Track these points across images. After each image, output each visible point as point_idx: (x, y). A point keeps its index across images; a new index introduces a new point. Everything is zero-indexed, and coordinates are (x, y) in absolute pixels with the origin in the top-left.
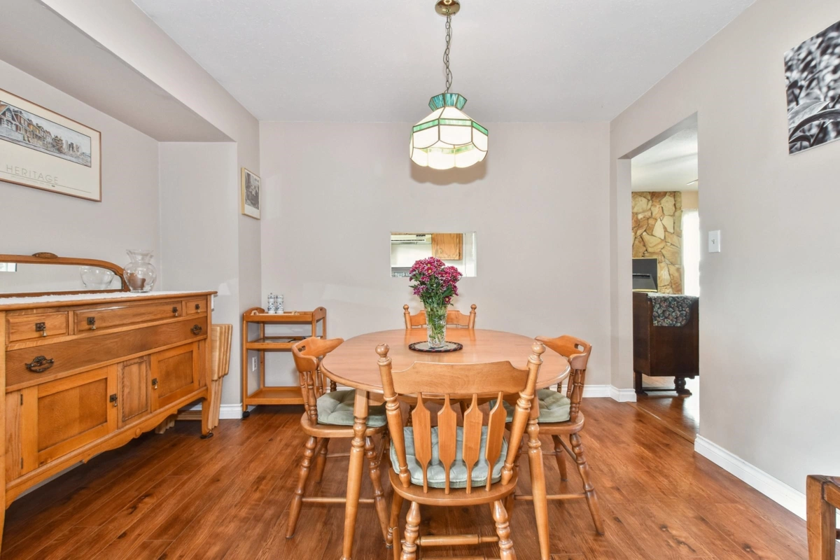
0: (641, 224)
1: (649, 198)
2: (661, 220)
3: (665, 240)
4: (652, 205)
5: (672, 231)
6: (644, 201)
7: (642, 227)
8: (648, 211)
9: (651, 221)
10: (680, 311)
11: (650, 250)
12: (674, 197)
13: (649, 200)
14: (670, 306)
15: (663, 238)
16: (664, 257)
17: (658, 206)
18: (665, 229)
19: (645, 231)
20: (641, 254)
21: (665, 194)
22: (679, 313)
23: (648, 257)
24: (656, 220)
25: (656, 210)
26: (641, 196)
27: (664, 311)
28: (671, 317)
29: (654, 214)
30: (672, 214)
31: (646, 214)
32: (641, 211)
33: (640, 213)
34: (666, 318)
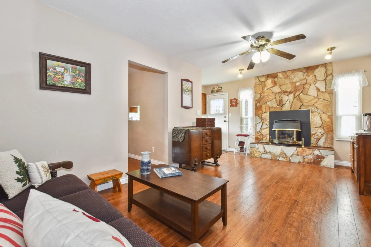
0: (298, 88)
1: (305, 71)
2: (315, 85)
3: (317, 97)
4: (307, 76)
5: (324, 90)
6: (301, 73)
7: (299, 90)
8: (304, 79)
9: (306, 86)
10: (181, 135)
11: (305, 104)
12: (326, 67)
13: (304, 73)
14: (178, 133)
15: (316, 96)
16: (317, 108)
17: (311, 75)
18: (318, 90)
19: (302, 92)
20: (299, 107)
21: (317, 66)
22: (181, 136)
23: (303, 108)
24: (310, 84)
25: (310, 78)
26: (298, 71)
27: (176, 135)
28: (178, 138)
29: (308, 81)
30: (324, 79)
31: (302, 82)
32: (299, 80)
33: (297, 82)
34: (177, 138)
